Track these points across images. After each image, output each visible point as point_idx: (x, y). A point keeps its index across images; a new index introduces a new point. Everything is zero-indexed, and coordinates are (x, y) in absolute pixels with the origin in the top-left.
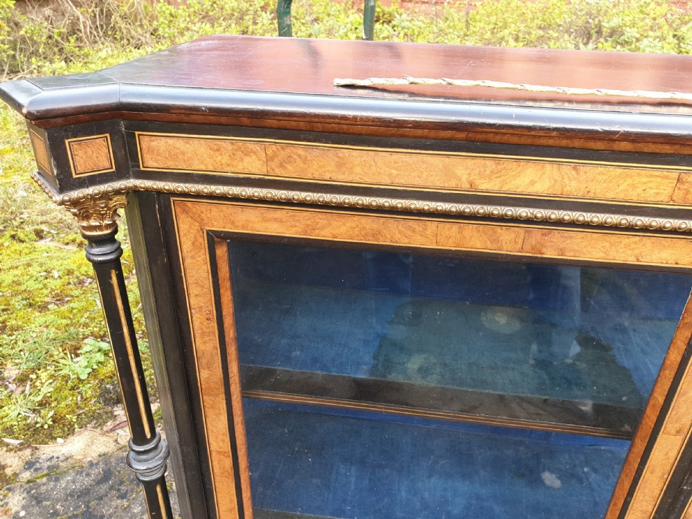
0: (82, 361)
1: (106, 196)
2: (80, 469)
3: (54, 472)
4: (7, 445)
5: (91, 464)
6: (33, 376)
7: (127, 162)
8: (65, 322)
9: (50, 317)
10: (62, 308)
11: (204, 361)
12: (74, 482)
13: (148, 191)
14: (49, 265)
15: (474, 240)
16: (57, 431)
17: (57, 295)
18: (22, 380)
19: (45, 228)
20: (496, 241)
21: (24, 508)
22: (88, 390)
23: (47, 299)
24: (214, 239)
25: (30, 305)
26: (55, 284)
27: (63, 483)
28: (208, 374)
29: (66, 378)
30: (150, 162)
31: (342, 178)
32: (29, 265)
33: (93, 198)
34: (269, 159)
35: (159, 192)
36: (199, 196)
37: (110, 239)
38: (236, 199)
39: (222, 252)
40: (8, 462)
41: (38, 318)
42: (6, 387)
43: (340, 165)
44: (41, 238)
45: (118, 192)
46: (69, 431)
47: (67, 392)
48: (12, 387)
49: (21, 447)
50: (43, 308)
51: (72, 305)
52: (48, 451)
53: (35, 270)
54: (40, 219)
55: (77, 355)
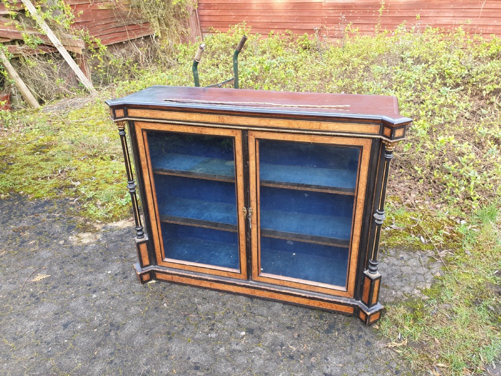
0: (124, 200)
1: (122, 121)
2: (120, 230)
3: (112, 230)
4: (97, 222)
5: (124, 229)
6: (107, 204)
7: (126, 115)
8: (119, 188)
9: (114, 187)
10: (119, 184)
11: (143, 159)
12: (118, 233)
13: (130, 120)
14: (115, 169)
15: (189, 130)
16: (114, 219)
17: (117, 180)
18: (103, 205)
19: (114, 155)
20: (194, 130)
21: (101, 238)
22: (125, 209)
23: (113, 181)
24: (143, 130)
25: (107, 183)
26: (116, 176)
27: (115, 233)
28: (144, 163)
29: (118, 205)
30: (130, 115)
31: (163, 117)
32: (107, 169)
33: (120, 121)
34: (151, 114)
35: (132, 121)
36: (139, 121)
37: (123, 130)
38: (145, 122)
39: (145, 133)
40: (97, 227)
41: (110, 187)
42: (97, 207)
43: (163, 115)
44: (113, 159)
45: (124, 120)
46: (118, 220)
47: (118, 209)
48: (99, 207)
49: (102, 223)
50: (112, 183)
51: (123, 183)
52: (110, 225)
53: (109, 171)
54: (113, 152)
55: (123, 198)
